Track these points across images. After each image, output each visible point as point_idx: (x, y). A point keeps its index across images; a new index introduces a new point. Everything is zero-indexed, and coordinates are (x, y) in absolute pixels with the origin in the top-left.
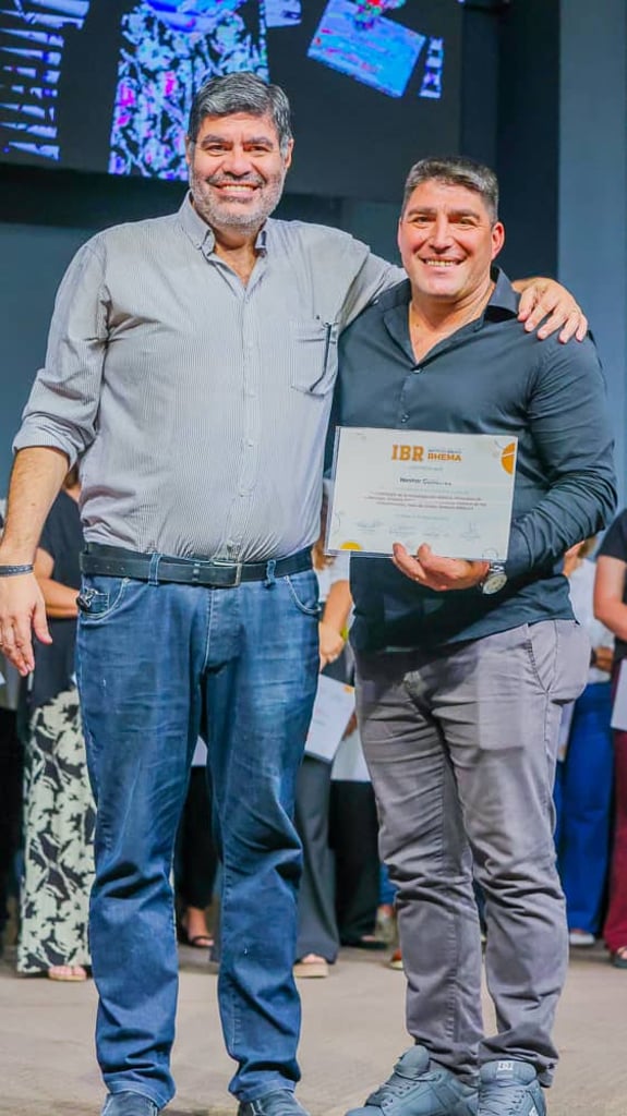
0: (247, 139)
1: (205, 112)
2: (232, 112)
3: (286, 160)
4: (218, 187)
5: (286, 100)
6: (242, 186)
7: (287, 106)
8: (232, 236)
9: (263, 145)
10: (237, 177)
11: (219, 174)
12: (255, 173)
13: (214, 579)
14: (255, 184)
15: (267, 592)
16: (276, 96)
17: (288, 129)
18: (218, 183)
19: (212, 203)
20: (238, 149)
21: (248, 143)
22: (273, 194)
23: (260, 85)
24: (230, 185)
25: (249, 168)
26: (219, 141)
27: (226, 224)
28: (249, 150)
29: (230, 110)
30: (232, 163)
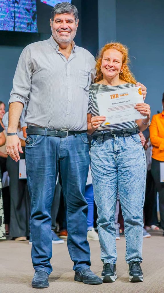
0: (67, 19)
1: (56, 13)
2: (63, 13)
3: (77, 25)
4: (60, 32)
5: (77, 9)
6: (66, 32)
7: (77, 11)
8: (63, 45)
9: (71, 21)
10: (64, 29)
11: (60, 28)
12: (69, 28)
13: (61, 135)
14: (69, 31)
15: (75, 138)
16: (74, 9)
17: (77, 17)
18: (59, 31)
19: (58, 37)
20: (65, 22)
21: (67, 20)
22: (74, 34)
23: (70, 6)
24: (63, 31)
25: (68, 27)
26: (60, 20)
27: (62, 42)
28: (67, 22)
29: (62, 13)
30: (63, 26)
